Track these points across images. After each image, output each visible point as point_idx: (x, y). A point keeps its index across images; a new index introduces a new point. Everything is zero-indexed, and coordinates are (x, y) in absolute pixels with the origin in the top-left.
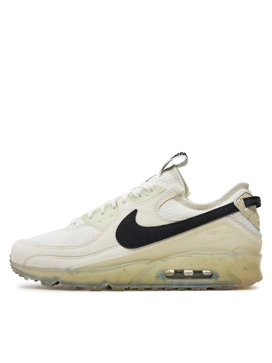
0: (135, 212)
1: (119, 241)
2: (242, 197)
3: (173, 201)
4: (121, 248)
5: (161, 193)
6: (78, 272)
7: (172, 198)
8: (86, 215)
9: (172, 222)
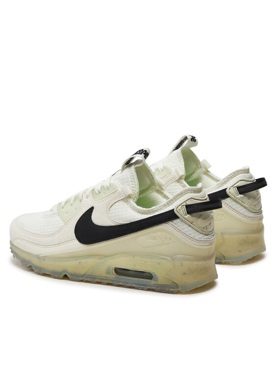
0: (92, 209)
1: (76, 236)
2: (184, 204)
3: (121, 203)
4: (77, 242)
5: (113, 193)
6: (44, 260)
7: (122, 200)
8: (60, 204)
9: (117, 224)
